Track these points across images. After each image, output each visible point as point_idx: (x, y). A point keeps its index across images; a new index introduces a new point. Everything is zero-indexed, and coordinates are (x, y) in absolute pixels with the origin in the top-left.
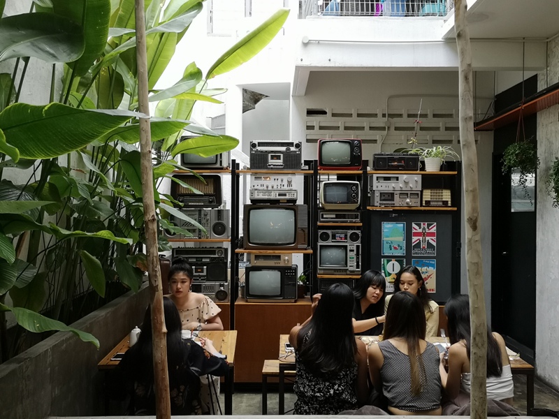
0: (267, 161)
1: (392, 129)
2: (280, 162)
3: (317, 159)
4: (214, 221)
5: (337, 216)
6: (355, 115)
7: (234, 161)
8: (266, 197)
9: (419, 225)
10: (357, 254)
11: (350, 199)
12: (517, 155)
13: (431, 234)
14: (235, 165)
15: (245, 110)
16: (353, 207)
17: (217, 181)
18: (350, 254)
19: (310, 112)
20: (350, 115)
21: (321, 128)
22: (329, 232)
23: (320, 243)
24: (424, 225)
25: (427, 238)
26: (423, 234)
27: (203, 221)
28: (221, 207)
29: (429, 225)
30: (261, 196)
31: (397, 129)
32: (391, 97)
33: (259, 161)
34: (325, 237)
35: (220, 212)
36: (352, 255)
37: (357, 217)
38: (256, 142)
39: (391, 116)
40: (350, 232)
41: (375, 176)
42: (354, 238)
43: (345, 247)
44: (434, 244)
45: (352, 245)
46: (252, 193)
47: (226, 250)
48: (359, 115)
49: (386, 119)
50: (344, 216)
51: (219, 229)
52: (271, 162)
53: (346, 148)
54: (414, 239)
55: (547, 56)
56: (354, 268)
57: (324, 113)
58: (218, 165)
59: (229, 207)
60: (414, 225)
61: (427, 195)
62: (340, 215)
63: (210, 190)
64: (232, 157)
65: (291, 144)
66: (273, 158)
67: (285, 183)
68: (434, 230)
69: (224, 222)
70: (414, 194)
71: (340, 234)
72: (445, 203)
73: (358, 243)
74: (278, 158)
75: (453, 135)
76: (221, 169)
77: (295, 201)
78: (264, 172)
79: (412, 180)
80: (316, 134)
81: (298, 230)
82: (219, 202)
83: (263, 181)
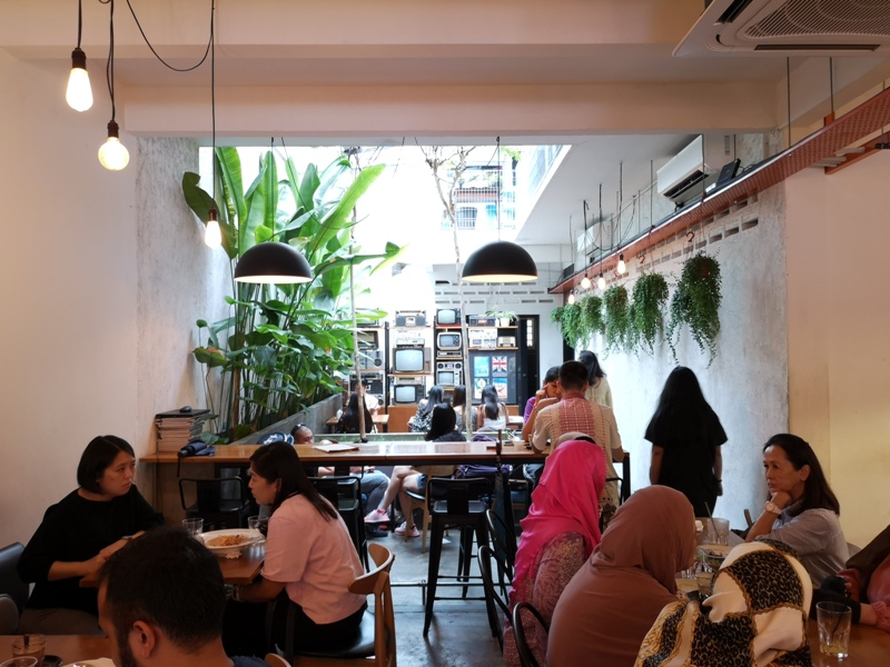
0: (405, 322)
1: (494, 293)
2: (414, 322)
4: (375, 358)
5: (448, 354)
7: (385, 322)
8: (405, 343)
9: (496, 359)
10: (460, 376)
11: (455, 344)
13: (504, 363)
14: (387, 324)
15: (394, 274)
16: (457, 348)
17: (376, 333)
18: (455, 376)
19: (438, 282)
21: (446, 293)
22: (444, 363)
23: (438, 370)
24: (499, 358)
25: (502, 366)
26: (499, 364)
28: (378, 350)
29: (502, 358)
30: (402, 343)
31: (497, 293)
33: (401, 322)
34: (442, 366)
35: (378, 352)
36: (457, 376)
37: (459, 354)
38: (399, 311)
40: (455, 363)
41: (469, 330)
42: (458, 366)
43: (453, 372)
44: (506, 369)
45: (457, 371)
46: (397, 341)
47: (382, 375)
50: (452, 354)
51: (378, 362)
52: (408, 322)
53: (453, 313)
54: (494, 367)
57: (447, 282)
58: (376, 325)
59: (383, 349)
60: (493, 359)
61: (501, 340)
62: (450, 353)
63: (372, 339)
64: (385, 320)
65: (420, 312)
66: (409, 319)
67: (417, 334)
68: (505, 361)
69: (381, 358)
70: (492, 340)
71: (450, 364)
72: (512, 345)
73: (460, 370)
74: (412, 319)
75: (537, 297)
76: (378, 327)
77: (423, 346)
78: (404, 328)
79: (493, 332)
80: (442, 297)
81: (425, 363)
82: (377, 347)
83: (403, 334)
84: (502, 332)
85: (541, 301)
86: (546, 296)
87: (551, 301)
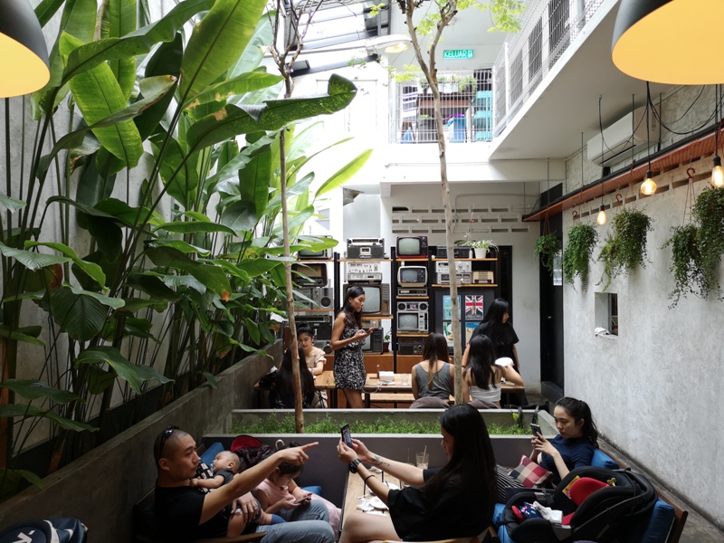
0: (359, 253)
1: (460, 221)
2: (369, 253)
3: (395, 246)
4: (322, 296)
5: (411, 292)
6: (430, 211)
7: (335, 253)
8: (359, 279)
9: (471, 298)
10: (426, 319)
11: (420, 279)
12: (543, 245)
13: (480, 304)
14: (337, 256)
15: (345, 203)
16: (422, 285)
17: (323, 267)
18: (420, 319)
19: (395, 209)
20: (427, 211)
21: (404, 221)
22: (405, 303)
23: (399, 311)
24: (474, 297)
25: (477, 307)
26: (474, 304)
27: (314, 297)
28: (327, 287)
29: (477, 298)
30: (355, 278)
31: (463, 221)
32: (458, 196)
33: (353, 253)
34: (402, 307)
35: (326, 290)
36: (422, 320)
37: (425, 292)
38: (351, 239)
39: (459, 211)
40: (420, 303)
41: (437, 263)
42: (423, 307)
43: (417, 314)
44: (482, 311)
45: (422, 313)
46: (349, 277)
47: (331, 317)
48: (434, 211)
49: (454, 214)
50: (415, 292)
51: (325, 302)
52: (362, 253)
53: (417, 242)
54: (467, 308)
55: (567, 171)
56: (423, 330)
57: (406, 209)
58: (324, 256)
59: (332, 286)
60: (466, 298)
61: (476, 275)
62: (413, 290)
63: (319, 274)
64: (334, 251)
65: (377, 240)
66: (363, 250)
67: (373, 268)
68: (481, 301)
69: (329, 297)
70: (466, 275)
71: (413, 305)
72: (489, 281)
73: (426, 311)
74: (368, 250)
75: (509, 226)
76: (327, 259)
77: (380, 281)
78: (357, 261)
79: (465, 265)
80: (400, 226)
81: (383, 302)
82: (325, 283)
83: (356, 268)
84: (477, 266)
85: (513, 230)
86: (520, 224)
87: (526, 230)
